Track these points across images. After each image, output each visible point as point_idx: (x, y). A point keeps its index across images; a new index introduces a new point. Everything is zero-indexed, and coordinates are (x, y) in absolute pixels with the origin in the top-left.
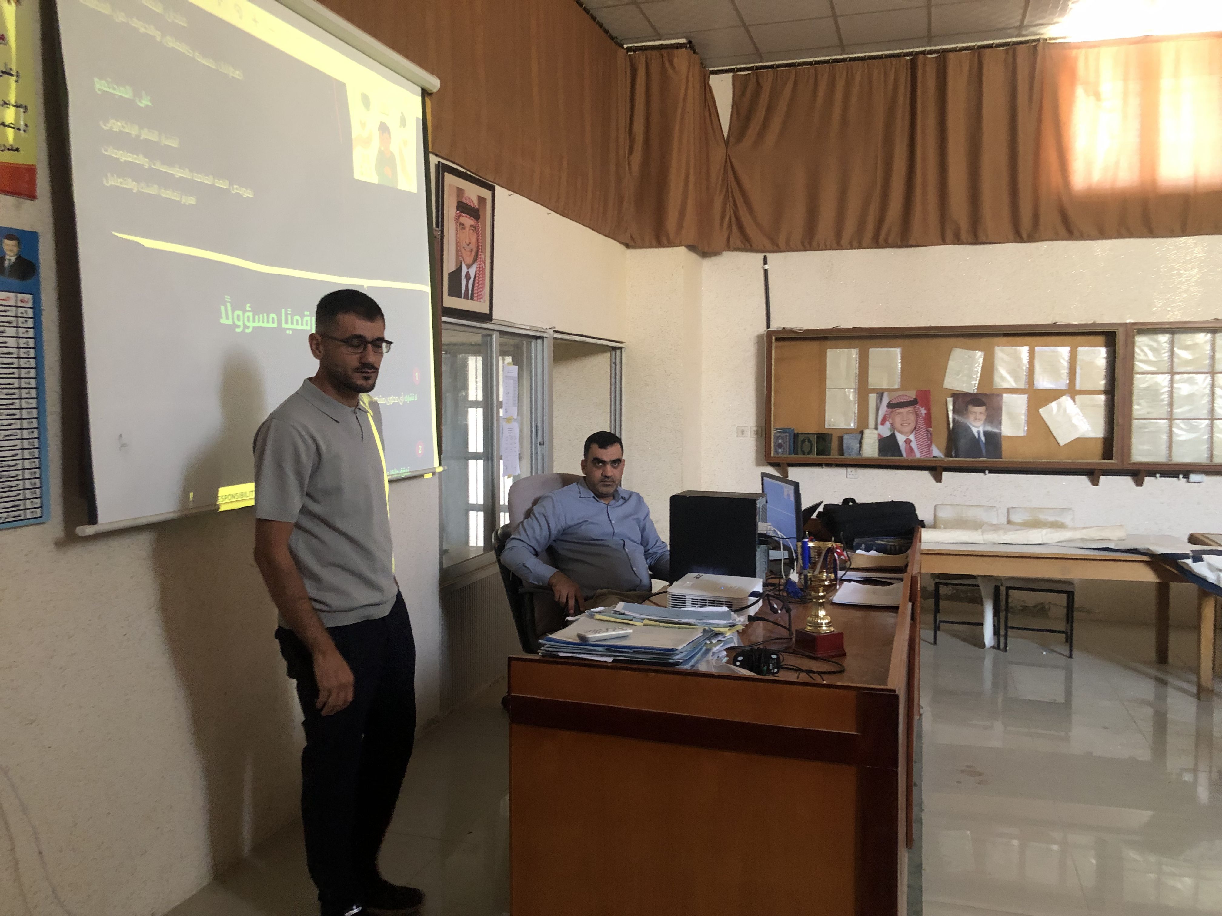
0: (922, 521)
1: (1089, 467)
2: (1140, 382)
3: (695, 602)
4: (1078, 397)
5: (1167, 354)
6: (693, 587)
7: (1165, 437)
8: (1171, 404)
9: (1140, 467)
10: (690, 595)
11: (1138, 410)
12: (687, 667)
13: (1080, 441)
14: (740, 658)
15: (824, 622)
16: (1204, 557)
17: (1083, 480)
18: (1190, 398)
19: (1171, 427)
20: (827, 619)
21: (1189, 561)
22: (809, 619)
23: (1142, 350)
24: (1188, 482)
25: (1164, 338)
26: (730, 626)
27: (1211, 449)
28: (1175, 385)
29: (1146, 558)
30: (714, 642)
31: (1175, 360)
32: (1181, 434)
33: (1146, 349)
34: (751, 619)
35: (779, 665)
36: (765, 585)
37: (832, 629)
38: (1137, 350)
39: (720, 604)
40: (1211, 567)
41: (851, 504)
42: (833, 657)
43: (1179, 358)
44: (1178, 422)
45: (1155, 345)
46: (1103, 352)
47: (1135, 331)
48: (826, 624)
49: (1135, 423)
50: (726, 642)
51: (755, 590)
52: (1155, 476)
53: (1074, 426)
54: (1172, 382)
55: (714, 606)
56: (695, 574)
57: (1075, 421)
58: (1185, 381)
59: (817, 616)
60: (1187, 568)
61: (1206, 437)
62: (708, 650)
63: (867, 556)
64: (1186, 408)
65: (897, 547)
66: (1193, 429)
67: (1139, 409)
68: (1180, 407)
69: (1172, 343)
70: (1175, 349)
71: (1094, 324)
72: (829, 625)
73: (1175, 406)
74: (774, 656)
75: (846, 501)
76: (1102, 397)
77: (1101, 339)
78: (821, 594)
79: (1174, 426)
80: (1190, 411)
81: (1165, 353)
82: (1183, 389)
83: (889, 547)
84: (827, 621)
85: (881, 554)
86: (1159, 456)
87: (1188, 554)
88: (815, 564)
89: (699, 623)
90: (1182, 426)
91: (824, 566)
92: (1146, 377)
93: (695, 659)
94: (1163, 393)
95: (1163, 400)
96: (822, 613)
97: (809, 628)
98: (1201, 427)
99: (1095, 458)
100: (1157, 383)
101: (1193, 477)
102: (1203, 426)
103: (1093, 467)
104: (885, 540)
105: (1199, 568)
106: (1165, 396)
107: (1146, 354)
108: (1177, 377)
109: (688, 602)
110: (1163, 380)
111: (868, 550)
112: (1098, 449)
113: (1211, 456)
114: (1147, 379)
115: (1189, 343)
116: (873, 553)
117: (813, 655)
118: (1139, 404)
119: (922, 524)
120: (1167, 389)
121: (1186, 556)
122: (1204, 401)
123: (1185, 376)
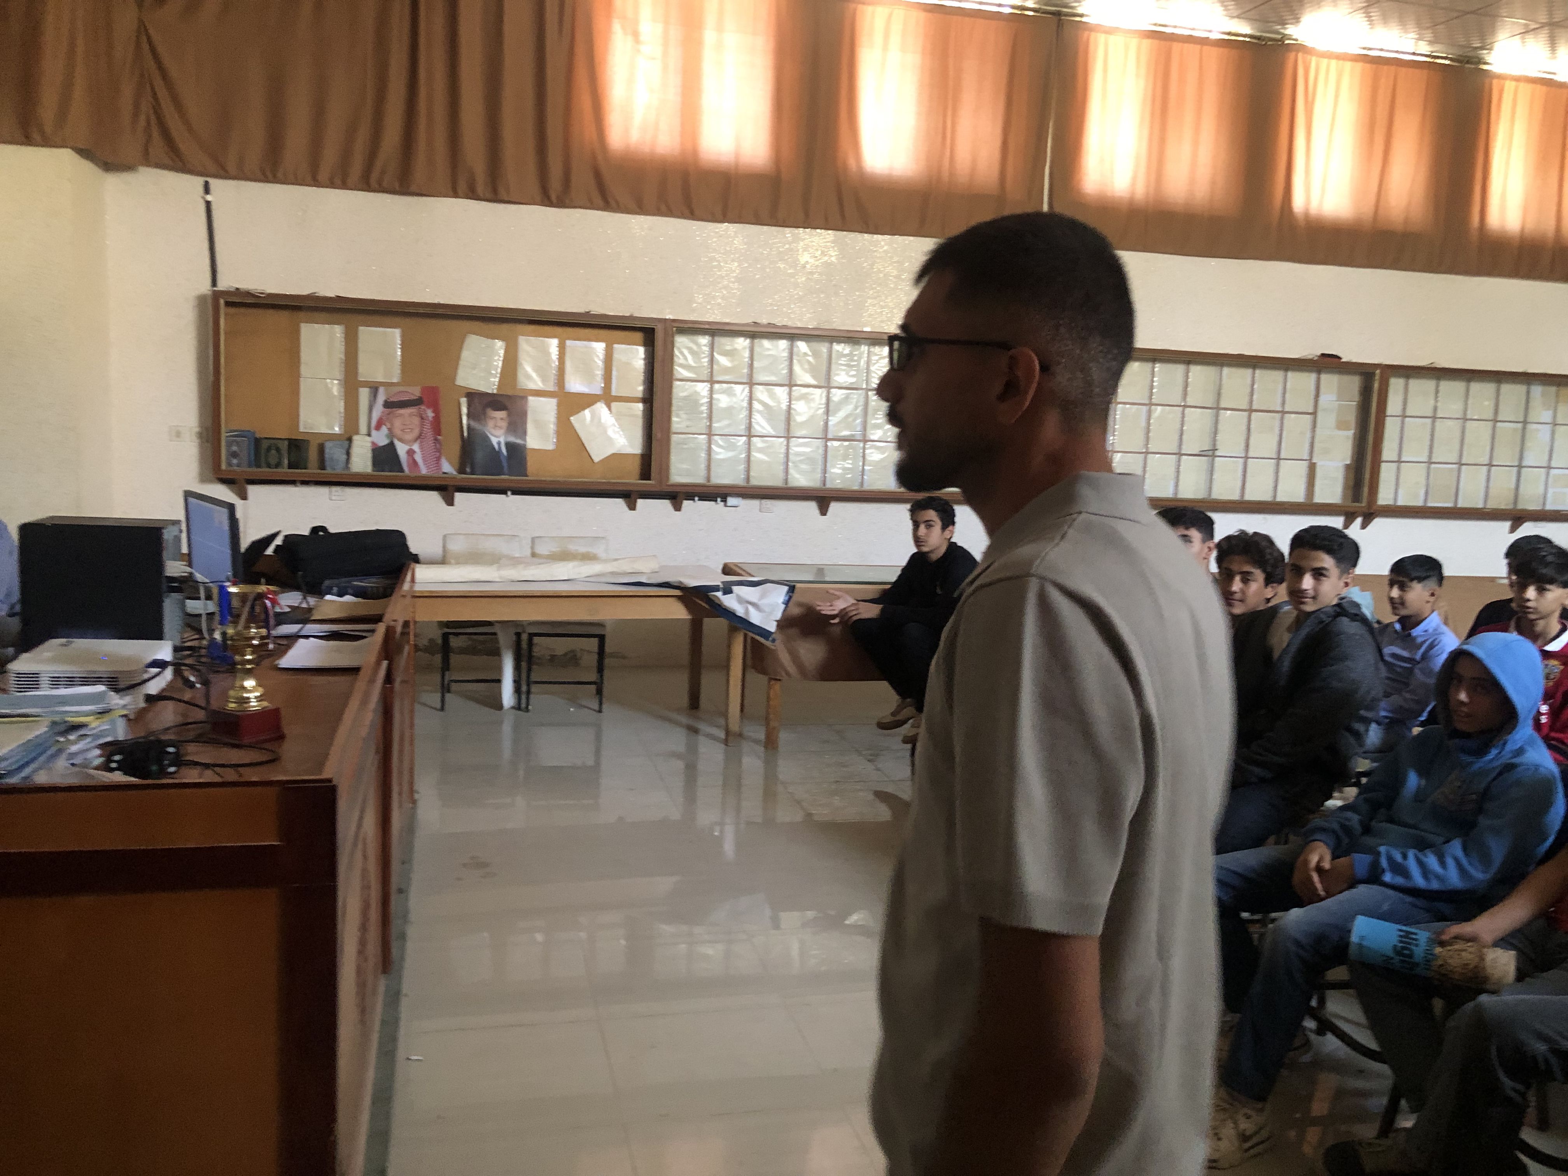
0: (416, 555)
1: (624, 488)
2: (680, 390)
3: (56, 682)
4: (614, 405)
5: (706, 360)
6: (54, 660)
7: (703, 455)
8: (710, 418)
9: (678, 489)
10: (49, 672)
11: (678, 423)
12: (14, 780)
13: (616, 457)
14: (117, 758)
15: (251, 695)
16: (735, 589)
17: (620, 502)
18: (730, 410)
19: (710, 443)
20: (257, 691)
21: (719, 594)
22: (232, 693)
23: (682, 353)
24: (726, 506)
25: (704, 340)
26: (99, 713)
27: (748, 470)
28: (715, 396)
29: (677, 593)
30: (72, 737)
31: (715, 367)
32: (720, 453)
33: (686, 352)
34: (150, 699)
35: (179, 761)
36: (176, 649)
37: (265, 704)
38: (676, 352)
39: (97, 680)
40: (741, 600)
41: (321, 533)
42: (265, 741)
43: (719, 364)
44: (716, 438)
45: (695, 347)
46: (641, 351)
47: (674, 329)
48: (256, 697)
49: (674, 438)
50: (96, 737)
51: (159, 657)
52: (693, 500)
53: (610, 439)
54: (711, 391)
55: (88, 685)
56: (63, 640)
57: (610, 433)
58: (723, 392)
59: (244, 688)
60: (717, 601)
61: (743, 456)
62: (60, 751)
63: (340, 602)
64: (725, 422)
65: (381, 589)
66: (731, 447)
67: (678, 421)
68: (718, 421)
69: (712, 347)
70: (715, 354)
71: (631, 317)
72: (259, 699)
73: (714, 419)
74: (171, 750)
75: (315, 530)
76: (640, 406)
77: (639, 336)
78: (249, 657)
79: (713, 442)
80: (729, 425)
81: (705, 357)
82: (722, 401)
83: (370, 589)
84: (258, 694)
85: (360, 600)
86: (698, 478)
87: (719, 586)
88: (238, 616)
89: (45, 713)
90: (721, 442)
91: (252, 619)
92: (685, 385)
93: (33, 766)
94: (702, 405)
95: (702, 413)
96: (250, 683)
97: (233, 705)
98: (739, 444)
99: (632, 478)
100: (696, 393)
101: (731, 501)
102: (740, 443)
103: (631, 488)
104: (365, 581)
105: (729, 601)
106: (704, 408)
107: (686, 359)
108: (717, 386)
109: (44, 681)
110: (703, 389)
111: (340, 595)
112: (635, 467)
113: (748, 479)
114: (687, 387)
115: (728, 348)
116: (348, 598)
117: (237, 742)
118: (678, 416)
119: (416, 559)
120: (706, 400)
121: (716, 588)
122: (742, 416)
123: (725, 385)
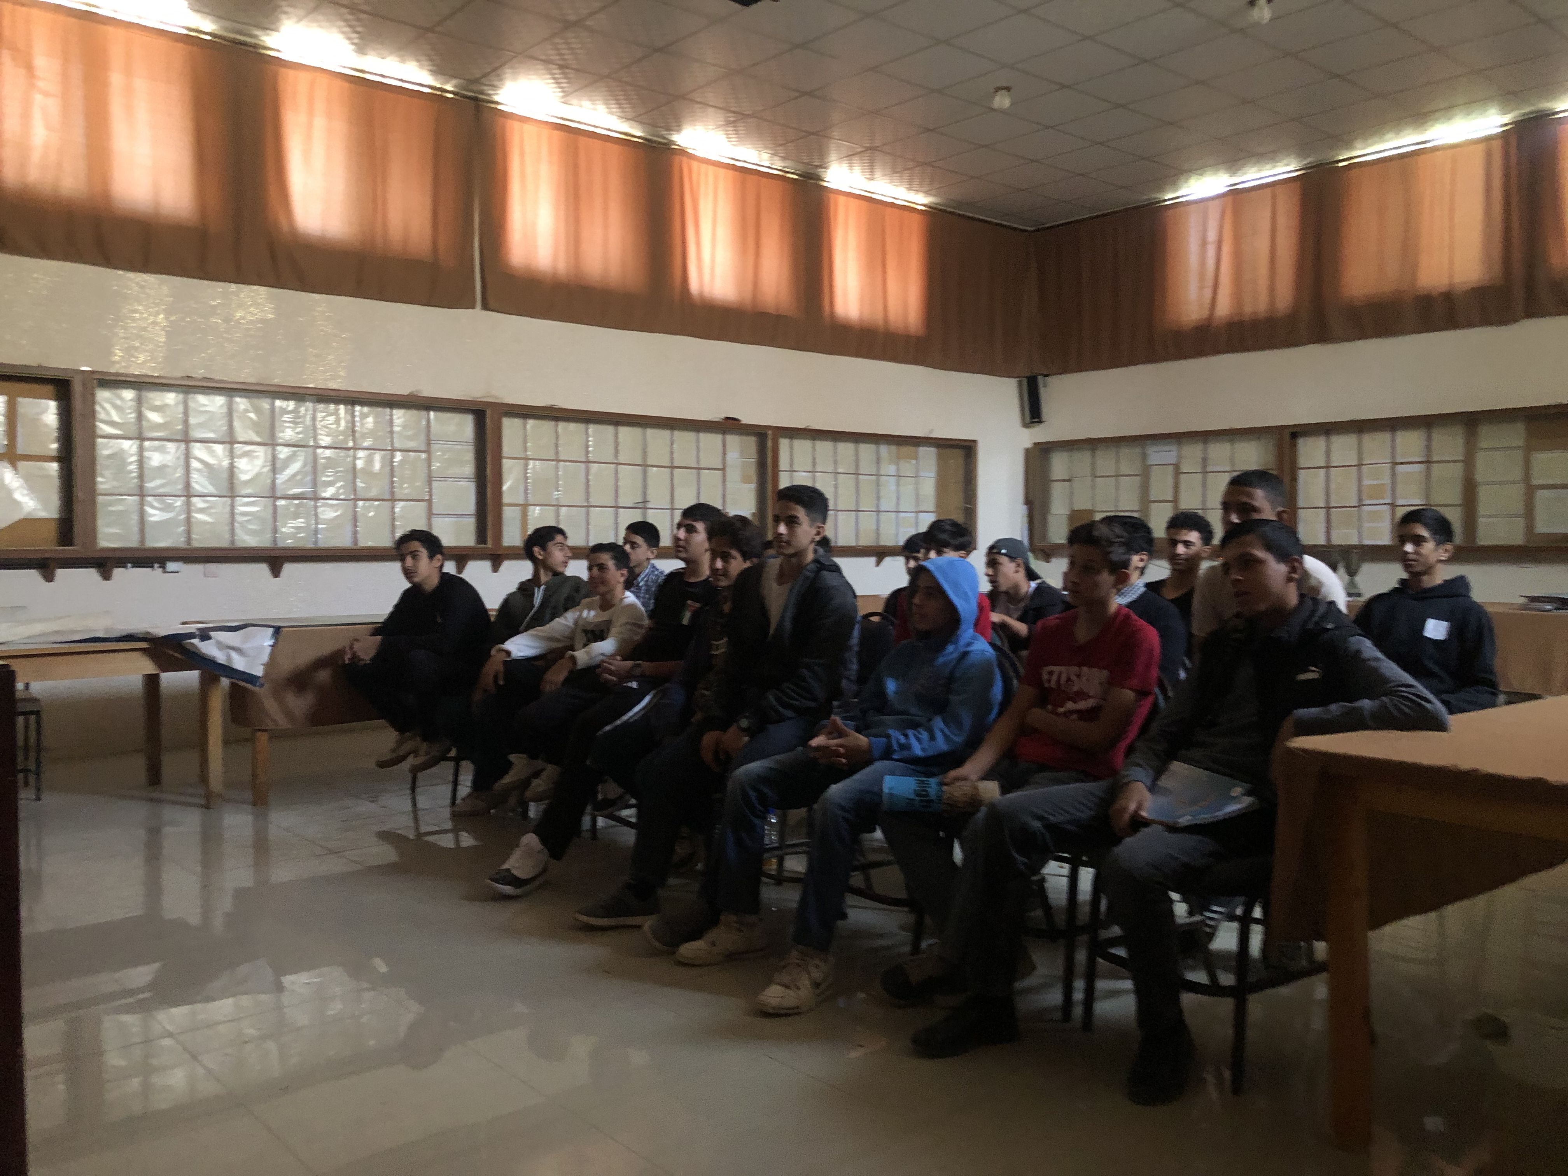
1: (39, 556)
2: (105, 449)
4: (22, 465)
5: (133, 415)
7: (135, 518)
8: (141, 476)
9: (110, 555)
11: (102, 483)
13: (28, 522)
16: (212, 634)
17: (33, 575)
18: (162, 468)
19: (142, 504)
23: (104, 409)
24: (165, 572)
25: (128, 394)
27: (189, 532)
28: (146, 454)
29: (144, 645)
31: (144, 423)
32: (155, 515)
33: (108, 406)
38: (98, 408)
40: (221, 646)
43: (148, 421)
44: (149, 499)
45: (118, 402)
46: (52, 405)
47: (95, 381)
49: (100, 499)
52: (125, 567)
53: (17, 503)
54: (141, 449)
57: (18, 496)
58: (156, 449)
60: (193, 649)
61: (183, 517)
64: (158, 482)
66: (167, 508)
68: (151, 481)
69: (139, 401)
70: (143, 409)
71: (40, 367)
73: (145, 479)
76: (55, 466)
77: (49, 388)
79: (146, 503)
80: (162, 486)
81: (130, 413)
82: (155, 459)
86: (132, 542)
87: (194, 633)
90: (156, 504)
92: (109, 443)
94: (131, 463)
95: (131, 472)
98: (176, 505)
99: (47, 544)
100: (122, 451)
101: (171, 566)
102: (178, 504)
103: (47, 555)
105: (208, 648)
106: (133, 467)
107: (108, 413)
108: (147, 444)
110: (129, 446)
112: (51, 533)
113: (189, 540)
114: (111, 444)
115: (158, 403)
118: (103, 476)
120: (134, 458)
121: (191, 636)
122: (178, 475)
123: (157, 443)
